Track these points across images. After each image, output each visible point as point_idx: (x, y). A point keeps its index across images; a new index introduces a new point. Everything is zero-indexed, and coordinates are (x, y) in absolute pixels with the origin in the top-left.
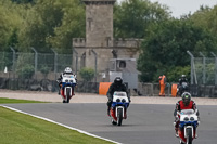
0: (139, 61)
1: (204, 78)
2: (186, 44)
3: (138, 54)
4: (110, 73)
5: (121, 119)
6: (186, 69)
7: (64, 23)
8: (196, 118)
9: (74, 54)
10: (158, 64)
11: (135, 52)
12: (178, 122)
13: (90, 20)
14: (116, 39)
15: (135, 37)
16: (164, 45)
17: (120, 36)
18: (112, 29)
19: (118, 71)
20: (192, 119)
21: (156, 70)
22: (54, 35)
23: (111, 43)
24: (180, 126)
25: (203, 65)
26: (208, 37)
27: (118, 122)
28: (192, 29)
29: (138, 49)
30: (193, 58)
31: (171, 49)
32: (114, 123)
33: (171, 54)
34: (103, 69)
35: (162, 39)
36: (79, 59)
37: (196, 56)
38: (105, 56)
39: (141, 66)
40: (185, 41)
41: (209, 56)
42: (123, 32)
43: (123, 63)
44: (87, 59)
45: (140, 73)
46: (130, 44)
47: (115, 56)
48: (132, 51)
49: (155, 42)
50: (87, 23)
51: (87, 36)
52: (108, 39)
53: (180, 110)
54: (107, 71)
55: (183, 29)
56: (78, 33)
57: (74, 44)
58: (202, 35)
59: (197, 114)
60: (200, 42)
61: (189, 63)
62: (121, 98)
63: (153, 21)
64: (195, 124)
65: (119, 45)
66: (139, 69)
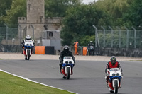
0: (61, 32)
1: (104, 43)
2: (92, 21)
3: (61, 27)
4: (43, 40)
5: (69, 75)
6: (92, 37)
7: (13, 7)
8: (120, 74)
9: (19, 28)
10: (74, 34)
11: (59, 26)
12: (108, 77)
13: (30, 5)
14: (47, 18)
15: (58, 16)
16: (78, 22)
17: (49, 15)
18: (44, 12)
19: (48, 38)
20: (118, 74)
21: (72, 38)
22: (6, 15)
23: (43, 20)
24: (109, 79)
25: (104, 35)
26: (107, 16)
27: (67, 77)
28: (96, 11)
29: (61, 24)
30: (97, 30)
31: (82, 24)
32: (65, 78)
33: (82, 28)
34: (38, 37)
35: (77, 18)
36: (23, 31)
37: (99, 29)
38: (39, 29)
39: (63, 35)
40: (92, 19)
41: (108, 28)
42: (51, 13)
43: (51, 34)
44: (28, 31)
45: (62, 40)
46: (56, 21)
47: (46, 29)
48: (57, 25)
49: (72, 20)
50: (28, 7)
51: (28, 15)
52: (41, 18)
53: (109, 68)
54: (41, 38)
55: (90, 11)
56: (22, 14)
57: (19, 21)
58: (103, 15)
59: (121, 71)
60: (101, 20)
61: (94, 34)
62: (69, 61)
63: (71, 6)
64: (120, 78)
65: (49, 22)
66: (61, 37)
